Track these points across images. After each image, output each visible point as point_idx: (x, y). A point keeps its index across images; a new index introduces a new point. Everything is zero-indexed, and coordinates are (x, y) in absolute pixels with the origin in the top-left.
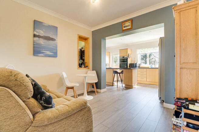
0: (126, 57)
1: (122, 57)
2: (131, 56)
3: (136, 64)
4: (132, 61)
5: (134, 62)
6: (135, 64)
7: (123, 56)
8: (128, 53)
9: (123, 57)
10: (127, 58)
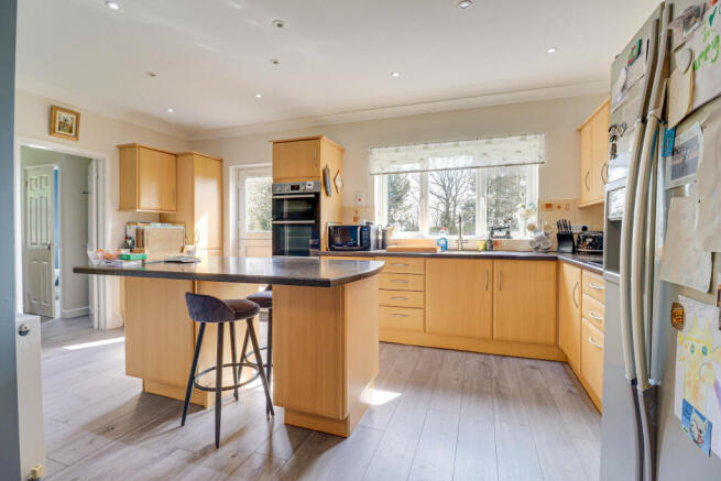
0: (310, 186)
1: (287, 189)
2: (339, 183)
3: (366, 228)
4: (342, 211)
5: (355, 219)
6: (362, 228)
7: (295, 183)
8: (322, 166)
9: (293, 188)
10: (318, 195)
